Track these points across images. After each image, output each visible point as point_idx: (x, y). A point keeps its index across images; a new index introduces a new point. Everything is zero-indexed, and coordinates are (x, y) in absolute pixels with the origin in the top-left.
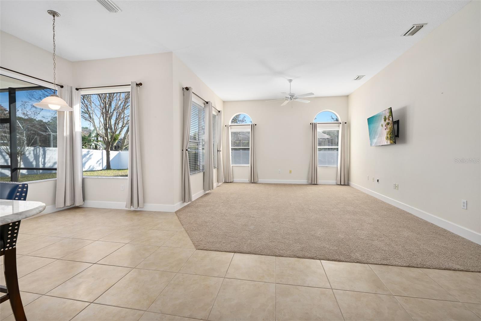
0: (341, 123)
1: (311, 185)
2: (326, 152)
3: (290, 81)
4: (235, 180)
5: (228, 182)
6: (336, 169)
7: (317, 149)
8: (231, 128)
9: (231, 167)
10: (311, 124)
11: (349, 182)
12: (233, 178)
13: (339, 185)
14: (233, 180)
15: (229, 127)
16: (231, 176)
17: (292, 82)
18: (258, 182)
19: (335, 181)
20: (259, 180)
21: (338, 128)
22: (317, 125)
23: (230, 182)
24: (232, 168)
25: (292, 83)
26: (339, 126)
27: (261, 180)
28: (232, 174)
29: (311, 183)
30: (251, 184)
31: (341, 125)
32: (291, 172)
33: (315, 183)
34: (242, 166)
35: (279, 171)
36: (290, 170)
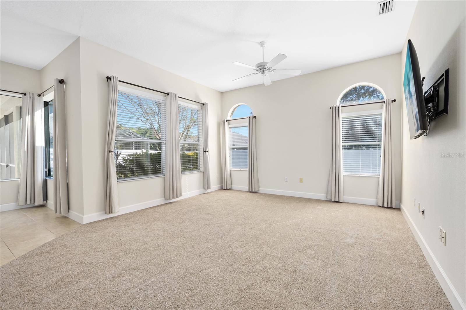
0: (384, 102)
4: (234, 187)
5: (225, 189)
6: (377, 179)
7: (341, 147)
10: (331, 108)
11: (401, 204)
14: (232, 187)
16: (229, 182)
18: (259, 192)
19: (375, 200)
20: (260, 189)
21: (381, 110)
22: (340, 108)
23: (227, 189)
26: (382, 108)
28: (229, 179)
29: (331, 199)
31: (385, 105)
32: (301, 180)
33: (337, 200)
34: (241, 170)
35: (286, 178)
36: (300, 178)
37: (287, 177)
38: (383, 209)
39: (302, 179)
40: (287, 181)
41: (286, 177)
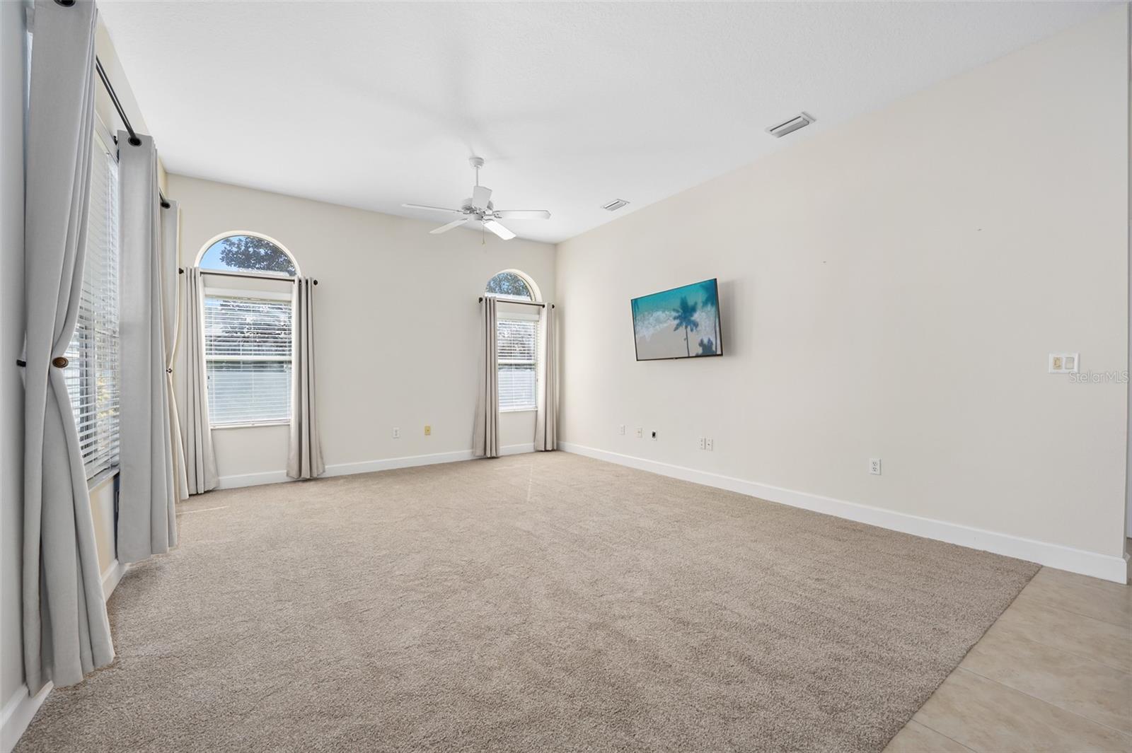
0: (544, 306)
1: (481, 461)
2: (510, 373)
3: (479, 162)
4: (229, 480)
5: (197, 495)
6: (534, 414)
8: (204, 281)
9: (210, 431)
10: (481, 300)
11: (561, 442)
12: (217, 473)
13: (542, 451)
14: (218, 482)
15: (200, 279)
16: (211, 467)
17: (485, 165)
19: (533, 444)
20: (326, 467)
21: (537, 316)
22: (497, 303)
24: (212, 436)
25: (482, 169)
26: (539, 313)
27: (332, 467)
28: (211, 458)
29: (483, 455)
30: (300, 484)
31: (544, 311)
32: (428, 431)
33: (494, 455)
34: (256, 425)
35: (396, 431)
36: (426, 427)
37: (398, 429)
38: (546, 453)
39: (429, 427)
40: (398, 436)
41: (395, 429)
